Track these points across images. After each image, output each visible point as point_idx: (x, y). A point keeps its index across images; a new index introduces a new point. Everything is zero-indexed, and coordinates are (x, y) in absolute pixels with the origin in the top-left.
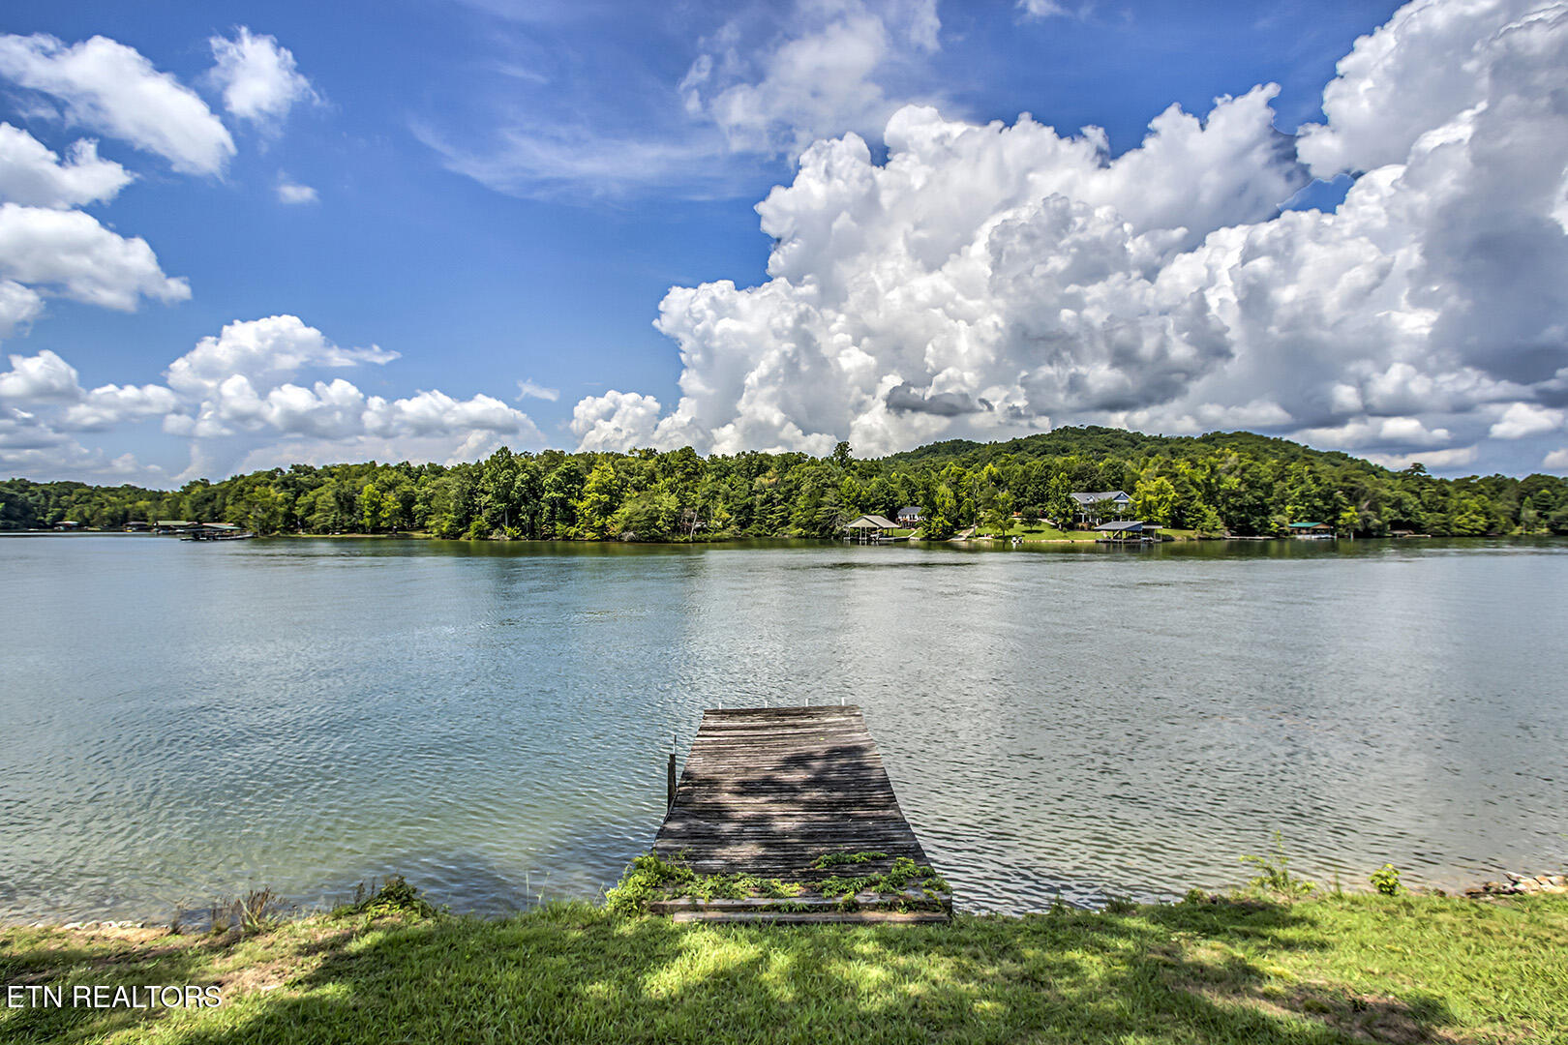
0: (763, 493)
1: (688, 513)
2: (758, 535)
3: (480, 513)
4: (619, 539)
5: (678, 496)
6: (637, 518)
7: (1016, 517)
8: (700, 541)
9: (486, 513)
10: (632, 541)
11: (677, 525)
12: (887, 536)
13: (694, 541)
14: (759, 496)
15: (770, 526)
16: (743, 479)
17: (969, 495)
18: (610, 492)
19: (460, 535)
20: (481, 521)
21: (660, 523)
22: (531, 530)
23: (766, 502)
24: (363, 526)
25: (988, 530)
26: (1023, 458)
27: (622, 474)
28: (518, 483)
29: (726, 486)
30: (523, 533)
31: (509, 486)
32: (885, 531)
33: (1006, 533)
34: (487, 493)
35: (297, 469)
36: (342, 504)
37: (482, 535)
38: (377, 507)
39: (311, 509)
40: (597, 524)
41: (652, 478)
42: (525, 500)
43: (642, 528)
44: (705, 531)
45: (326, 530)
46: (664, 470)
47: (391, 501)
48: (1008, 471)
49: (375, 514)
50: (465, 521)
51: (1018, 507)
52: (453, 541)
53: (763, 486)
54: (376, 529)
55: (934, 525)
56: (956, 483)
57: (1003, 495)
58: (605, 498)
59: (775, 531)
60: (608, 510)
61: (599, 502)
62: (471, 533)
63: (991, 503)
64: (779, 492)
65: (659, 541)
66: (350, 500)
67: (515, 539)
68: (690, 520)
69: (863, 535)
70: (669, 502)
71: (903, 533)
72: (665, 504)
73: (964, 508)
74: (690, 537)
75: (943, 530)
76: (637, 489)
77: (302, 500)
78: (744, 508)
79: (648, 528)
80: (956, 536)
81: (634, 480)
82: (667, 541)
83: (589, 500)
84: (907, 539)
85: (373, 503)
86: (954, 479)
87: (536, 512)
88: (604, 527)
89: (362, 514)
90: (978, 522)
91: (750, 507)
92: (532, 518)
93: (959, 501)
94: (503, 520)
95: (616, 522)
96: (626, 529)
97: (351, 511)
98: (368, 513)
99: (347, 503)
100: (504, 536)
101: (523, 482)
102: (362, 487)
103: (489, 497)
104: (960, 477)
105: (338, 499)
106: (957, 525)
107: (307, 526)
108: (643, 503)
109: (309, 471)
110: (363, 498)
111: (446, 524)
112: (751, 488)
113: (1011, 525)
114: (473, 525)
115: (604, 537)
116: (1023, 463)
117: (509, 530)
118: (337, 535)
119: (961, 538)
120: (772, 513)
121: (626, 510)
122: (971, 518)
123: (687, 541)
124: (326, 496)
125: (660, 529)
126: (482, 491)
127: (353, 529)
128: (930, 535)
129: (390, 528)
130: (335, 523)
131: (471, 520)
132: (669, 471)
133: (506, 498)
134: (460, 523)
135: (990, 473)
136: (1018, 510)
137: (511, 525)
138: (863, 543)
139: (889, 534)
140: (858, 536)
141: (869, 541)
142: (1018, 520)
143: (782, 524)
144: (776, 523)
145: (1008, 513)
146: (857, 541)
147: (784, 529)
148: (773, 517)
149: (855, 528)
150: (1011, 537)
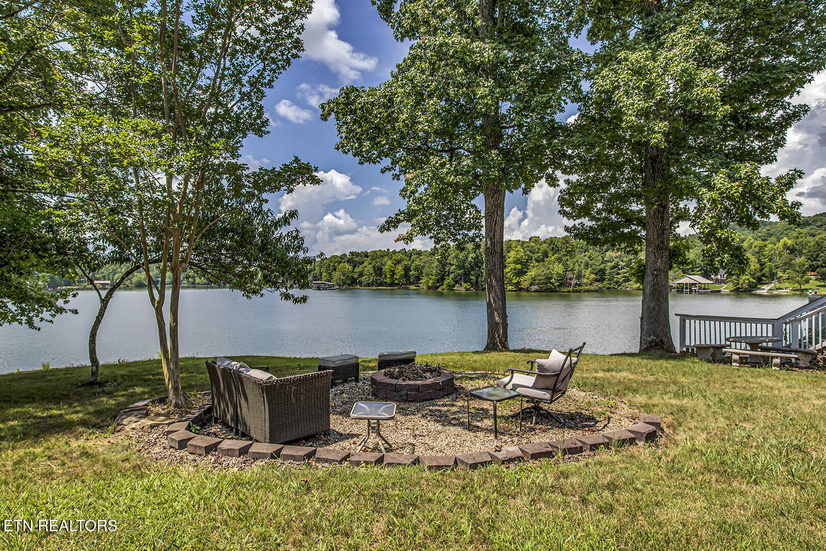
0: (611, 262)
1: (569, 275)
2: (608, 288)
3: (448, 275)
4: (528, 290)
5: (563, 265)
6: (539, 278)
7: (811, 276)
8: (576, 291)
9: (452, 276)
10: (536, 291)
11: (563, 281)
12: (704, 289)
13: (574, 291)
14: (609, 264)
15: (616, 282)
16: (597, 254)
17: (770, 260)
18: (521, 263)
19: (438, 287)
20: (449, 280)
21: (553, 281)
22: (476, 285)
23: (614, 267)
24: (386, 283)
25: (786, 285)
26: (812, 231)
27: (528, 253)
28: (470, 259)
29: (586, 258)
30: (472, 286)
31: (464, 261)
32: (703, 286)
33: (803, 287)
34: (453, 265)
35: (352, 253)
36: (376, 271)
37: (450, 287)
38: (393, 273)
39: (361, 274)
40: (514, 281)
41: (546, 255)
42: (472, 268)
43: (542, 284)
44: (580, 285)
45: (369, 285)
46: (553, 249)
47: (399, 270)
48: (801, 242)
49: (392, 276)
50: (442, 279)
51: (813, 268)
52: (434, 290)
53: (612, 257)
54: (392, 284)
55: (741, 281)
56: (758, 252)
57: (799, 260)
58: (519, 266)
59: (620, 285)
60: (521, 273)
61: (515, 269)
62: (444, 286)
63: (788, 265)
64: (622, 261)
65: (552, 292)
66: (380, 269)
67: (467, 290)
68: (571, 279)
69: (686, 288)
70: (559, 268)
71: (716, 287)
72: (556, 269)
73: (766, 270)
74: (571, 289)
75: (749, 285)
76: (537, 261)
77: (357, 270)
78: (599, 271)
79: (546, 284)
80: (759, 289)
81: (536, 256)
82: (557, 291)
83: (510, 268)
84: (720, 291)
85: (391, 271)
86: (757, 250)
87: (479, 275)
88: (518, 283)
89: (386, 277)
90: (779, 279)
91: (603, 271)
92: (477, 278)
93: (762, 265)
94: (461, 279)
95: (525, 280)
96: (531, 284)
97: (380, 275)
98: (389, 276)
99: (378, 271)
100: (461, 288)
101: (472, 258)
102: (386, 263)
103: (454, 267)
104: (761, 248)
105: (374, 269)
106: (760, 281)
107: (360, 283)
108: (543, 269)
109: (357, 255)
110: (386, 268)
111: (431, 282)
112: (603, 258)
113: (807, 281)
114: (446, 282)
115: (519, 289)
116: (813, 235)
117: (464, 285)
118: (374, 288)
119: (765, 290)
120: (618, 274)
121: (532, 273)
122: (772, 276)
123: (569, 291)
124: (368, 267)
125: (552, 284)
126: (450, 264)
127: (381, 284)
128: (739, 288)
129: (398, 284)
130: (373, 282)
131: (445, 279)
132: (555, 250)
133: (462, 267)
134: (438, 281)
135: (785, 244)
136: (813, 271)
137: (465, 282)
138: (686, 293)
139: (706, 287)
140: (683, 288)
141: (691, 292)
142: (813, 277)
143: (625, 281)
144: (621, 280)
145: (804, 273)
146: (682, 292)
147: (627, 284)
148: (619, 276)
149: (679, 284)
150: (807, 290)
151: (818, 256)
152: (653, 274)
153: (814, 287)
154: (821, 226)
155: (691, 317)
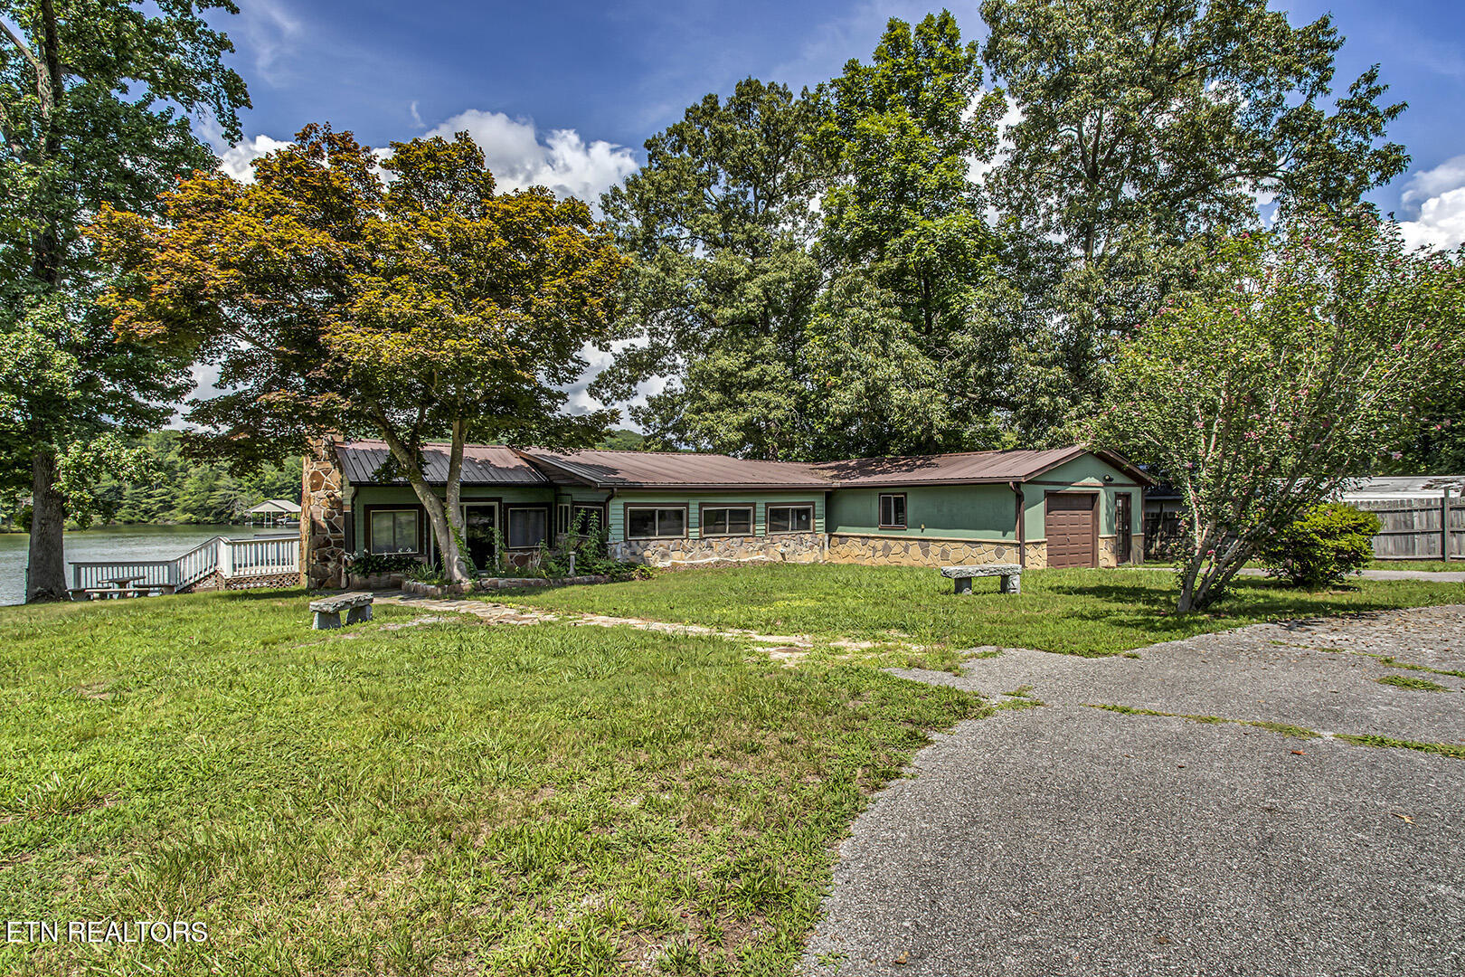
2: (129, 522)
12: (296, 520)
15: (146, 512)
59: (153, 516)
69: (269, 520)
120: (150, 496)
138: (269, 528)
140: (263, 520)
141: (275, 525)
143: (163, 509)
144: (155, 508)
146: (262, 525)
147: (166, 514)
148: (151, 501)
149: (258, 513)
152: (40, 523)
155: (87, 565)
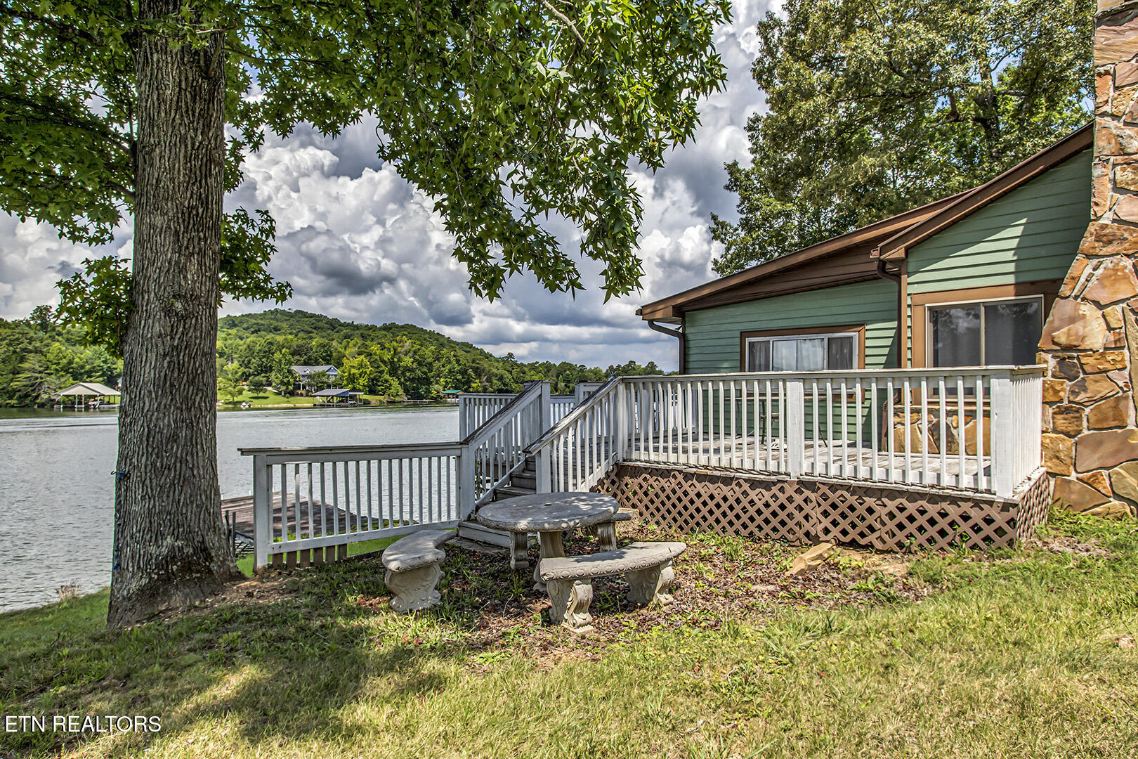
7: (244, 386)
12: (108, 403)
26: (241, 333)
32: (106, 399)
33: (236, 399)
48: (230, 345)
51: (245, 377)
57: (232, 366)
69: (80, 403)
113: (240, 392)
116: (243, 338)
136: (246, 380)
138: (80, 411)
139: (112, 401)
140: (73, 403)
141: (87, 408)
142: (246, 388)
145: (237, 381)
146: (72, 409)
149: (68, 396)
150: (240, 403)
151: (249, 362)
153: (248, 400)
154: (248, 328)
